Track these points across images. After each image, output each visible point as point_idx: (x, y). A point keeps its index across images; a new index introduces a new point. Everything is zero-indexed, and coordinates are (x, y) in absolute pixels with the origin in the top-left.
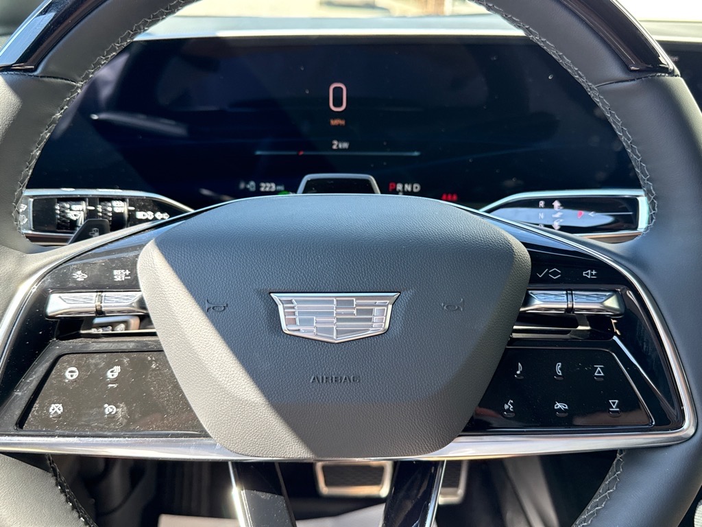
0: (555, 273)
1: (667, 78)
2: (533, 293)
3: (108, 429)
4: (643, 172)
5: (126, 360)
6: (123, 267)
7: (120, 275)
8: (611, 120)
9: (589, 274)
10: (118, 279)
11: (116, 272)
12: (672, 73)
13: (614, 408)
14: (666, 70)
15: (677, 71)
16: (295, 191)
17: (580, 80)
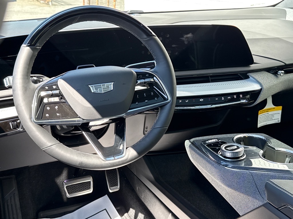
0: (141, 76)
1: (154, 37)
2: (138, 81)
3: (58, 118)
4: (153, 55)
5: (58, 105)
6: (54, 85)
7: (54, 87)
8: (146, 46)
9: (147, 75)
10: (54, 88)
11: (53, 86)
12: (155, 36)
13: (156, 99)
14: (154, 36)
15: (156, 36)
16: (76, 69)
17: (139, 39)
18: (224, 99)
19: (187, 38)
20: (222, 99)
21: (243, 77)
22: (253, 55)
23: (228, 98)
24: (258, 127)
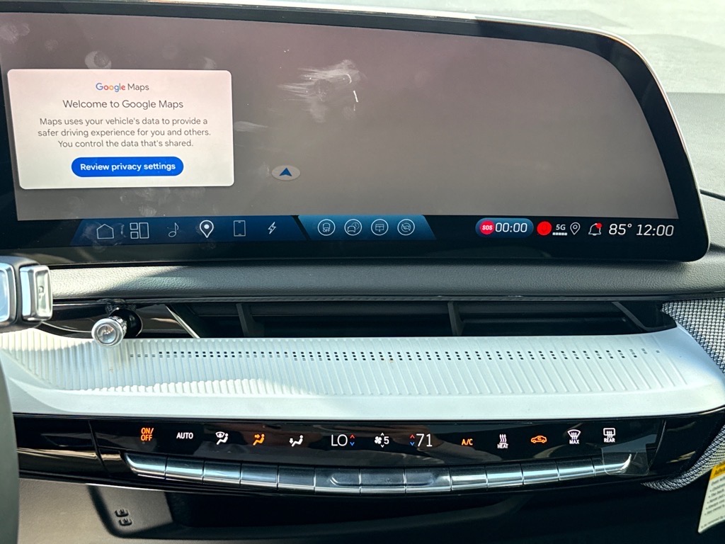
18: (506, 446)
19: (324, 84)
20: (500, 446)
21: (635, 320)
22: (703, 192)
23: (533, 441)
24: (700, 530)
